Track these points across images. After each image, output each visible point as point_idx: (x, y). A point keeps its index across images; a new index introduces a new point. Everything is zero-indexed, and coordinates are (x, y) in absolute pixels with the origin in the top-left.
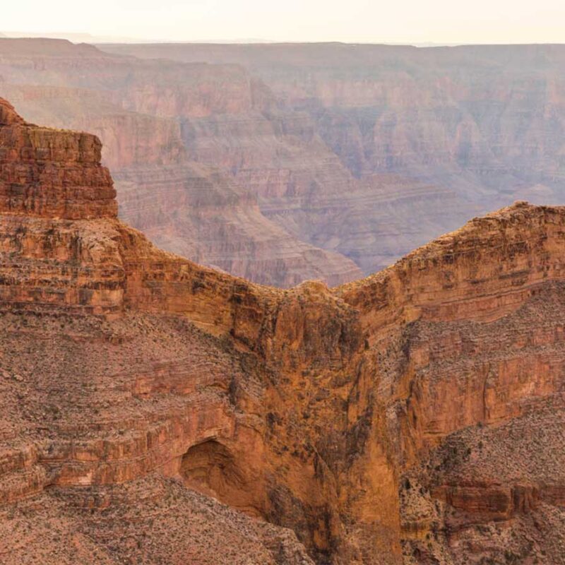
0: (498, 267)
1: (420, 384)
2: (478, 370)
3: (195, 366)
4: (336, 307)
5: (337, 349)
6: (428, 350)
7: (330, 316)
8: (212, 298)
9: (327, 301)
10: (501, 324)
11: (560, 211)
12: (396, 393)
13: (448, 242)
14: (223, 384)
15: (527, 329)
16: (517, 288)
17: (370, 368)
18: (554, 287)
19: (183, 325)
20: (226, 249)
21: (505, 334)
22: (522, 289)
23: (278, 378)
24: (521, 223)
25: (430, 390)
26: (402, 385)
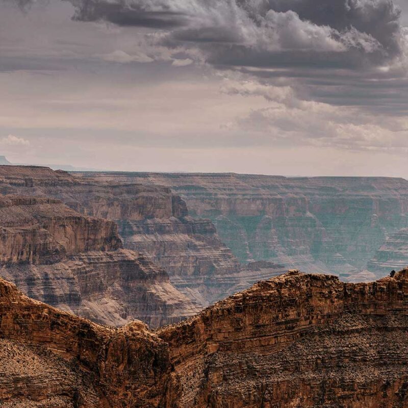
0: (275, 316)
1: (215, 398)
2: (258, 388)
3: (47, 380)
4: (152, 341)
5: (152, 371)
6: (222, 373)
7: (147, 347)
8: (65, 332)
9: (145, 336)
10: (277, 356)
11: (321, 278)
12: (198, 403)
13: (238, 298)
14: (69, 394)
15: (295, 360)
16: (289, 331)
17: (174, 384)
18: (316, 331)
19: (43, 351)
20: (147, 310)
21: (279, 363)
22: (293, 332)
23: (108, 390)
24: (293, 286)
25: (222, 401)
26: (202, 398)
